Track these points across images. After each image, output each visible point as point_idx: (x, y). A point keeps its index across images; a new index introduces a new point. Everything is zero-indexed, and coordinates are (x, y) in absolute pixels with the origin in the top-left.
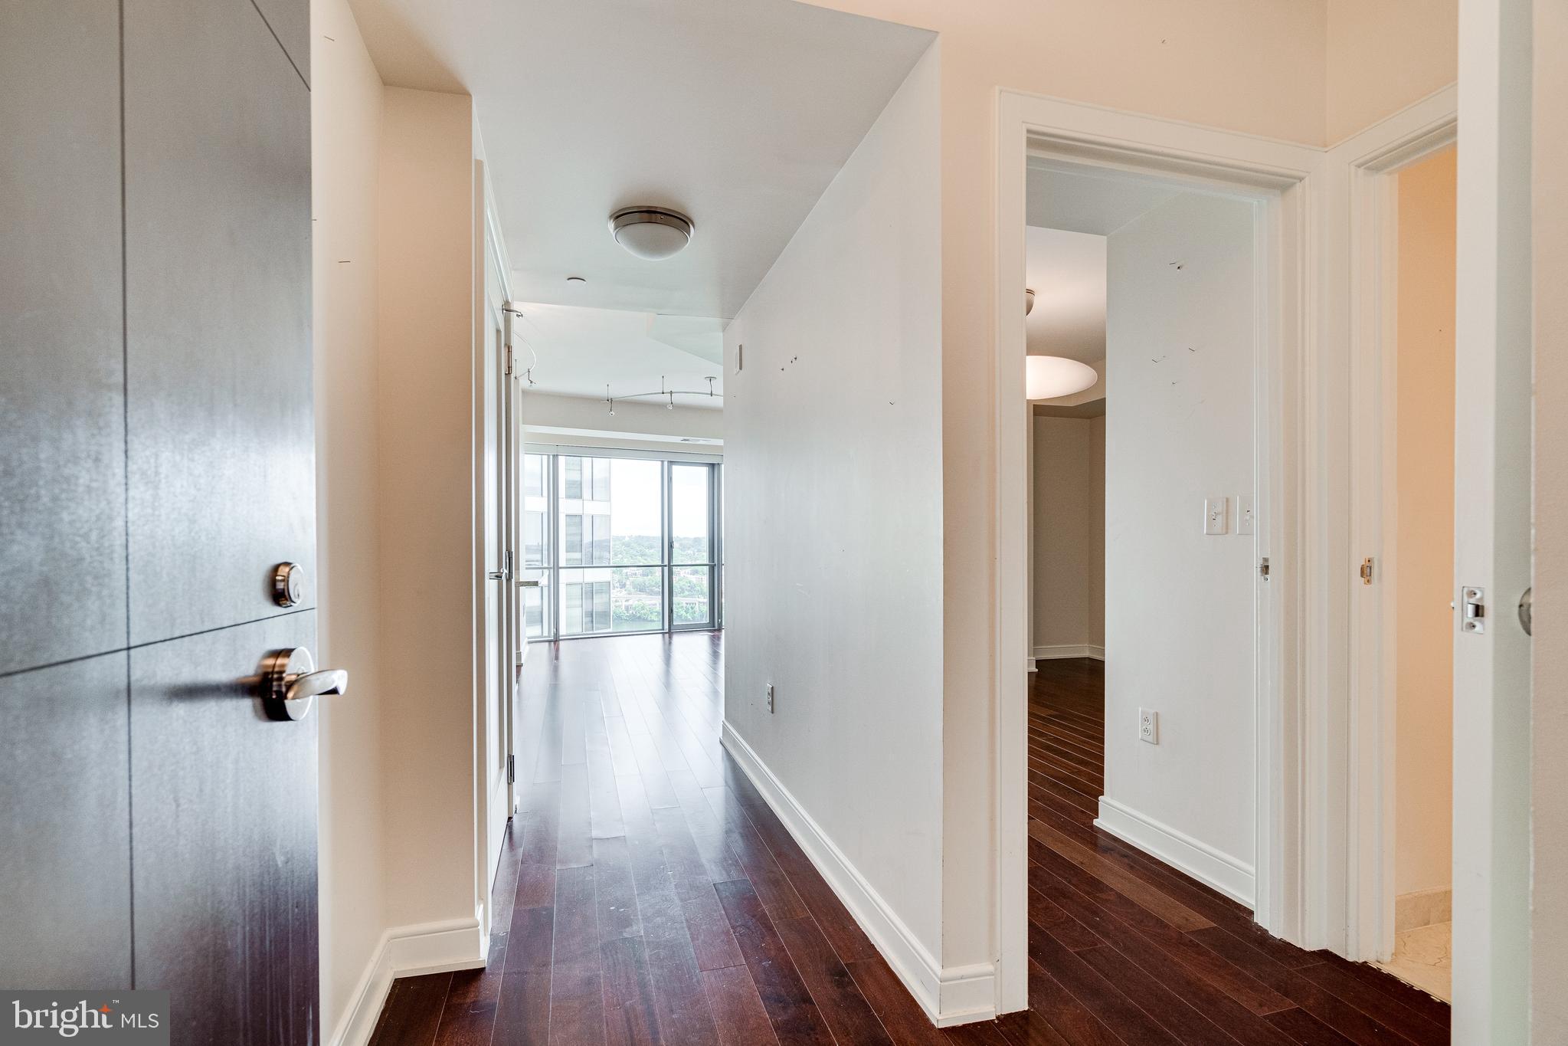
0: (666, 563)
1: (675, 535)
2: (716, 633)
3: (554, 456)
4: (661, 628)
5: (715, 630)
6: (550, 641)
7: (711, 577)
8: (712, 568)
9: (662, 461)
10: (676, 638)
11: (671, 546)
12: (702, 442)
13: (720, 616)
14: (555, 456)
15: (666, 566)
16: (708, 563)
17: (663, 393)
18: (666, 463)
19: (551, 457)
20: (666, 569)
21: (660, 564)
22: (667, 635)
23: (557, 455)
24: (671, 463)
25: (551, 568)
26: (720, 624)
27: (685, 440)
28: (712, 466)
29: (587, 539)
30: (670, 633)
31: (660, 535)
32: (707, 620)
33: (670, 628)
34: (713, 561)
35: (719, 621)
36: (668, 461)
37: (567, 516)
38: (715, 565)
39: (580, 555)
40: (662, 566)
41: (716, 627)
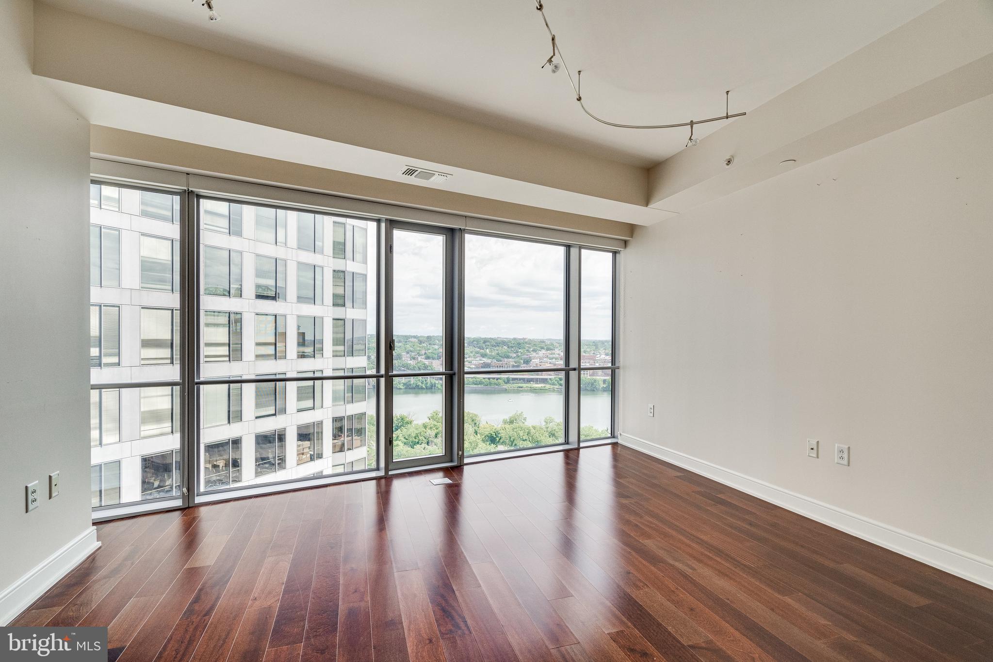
0: (383, 372)
2: (456, 473)
4: (374, 471)
5: (453, 467)
7: (448, 387)
8: (450, 380)
9: (379, 220)
11: (390, 346)
12: (436, 182)
13: (461, 447)
14: (187, 195)
15: (382, 376)
16: (444, 371)
18: (384, 225)
20: (383, 380)
21: (374, 373)
22: (383, 481)
23: (191, 193)
24: (393, 224)
26: (461, 458)
27: (410, 172)
28: (452, 235)
29: (348, 336)
30: (388, 478)
32: (441, 455)
33: (387, 469)
34: (452, 370)
35: (460, 453)
36: (387, 220)
37: (333, 319)
38: (454, 374)
39: (343, 347)
40: (377, 377)
41: (456, 463)
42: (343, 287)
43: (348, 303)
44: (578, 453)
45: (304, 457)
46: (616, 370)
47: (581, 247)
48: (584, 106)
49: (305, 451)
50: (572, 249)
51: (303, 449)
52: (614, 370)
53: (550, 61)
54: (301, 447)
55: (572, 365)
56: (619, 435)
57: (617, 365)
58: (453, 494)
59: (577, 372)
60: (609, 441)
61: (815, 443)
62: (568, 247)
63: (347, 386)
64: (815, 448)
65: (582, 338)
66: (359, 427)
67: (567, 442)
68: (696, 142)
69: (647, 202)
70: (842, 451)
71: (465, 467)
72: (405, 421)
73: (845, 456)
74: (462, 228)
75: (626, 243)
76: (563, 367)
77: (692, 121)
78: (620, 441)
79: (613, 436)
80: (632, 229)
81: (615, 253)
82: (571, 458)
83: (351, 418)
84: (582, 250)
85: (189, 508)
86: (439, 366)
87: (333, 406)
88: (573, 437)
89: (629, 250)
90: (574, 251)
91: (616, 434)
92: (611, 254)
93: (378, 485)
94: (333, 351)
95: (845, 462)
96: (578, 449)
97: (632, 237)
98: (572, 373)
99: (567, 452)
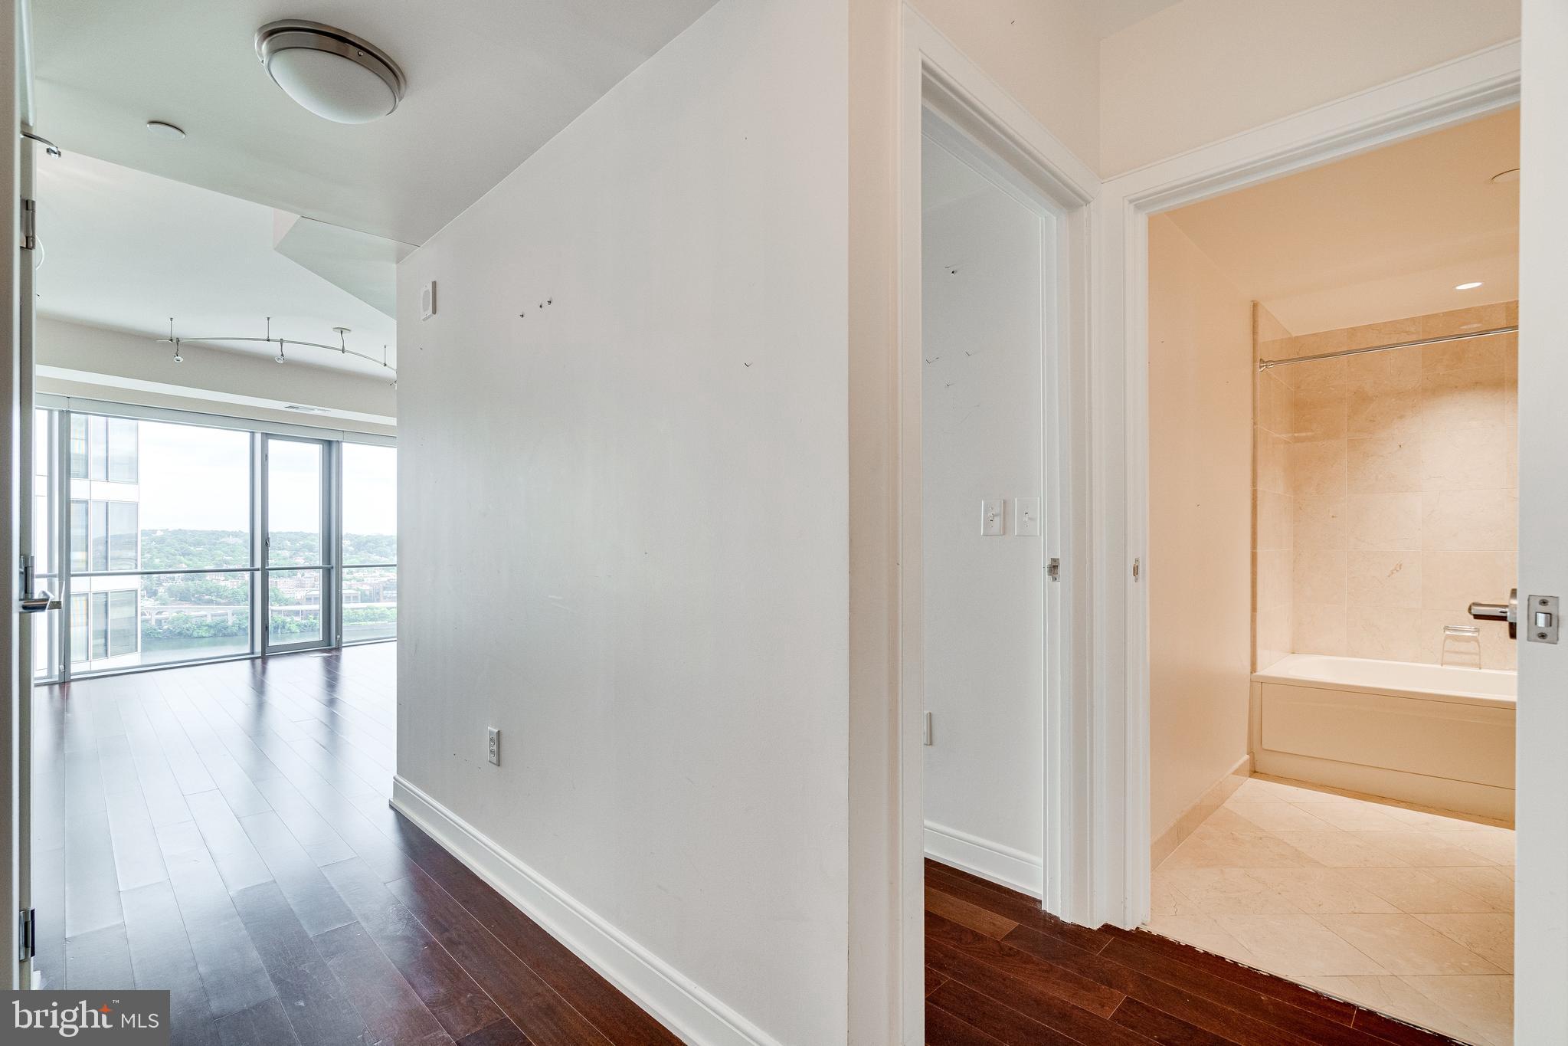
0: (258, 564)
1: (272, 529)
2: (334, 653)
3: (61, 412)
4: (248, 651)
5: (332, 649)
7: (326, 579)
8: (328, 573)
9: (254, 433)
10: (273, 665)
11: (266, 544)
12: (317, 411)
13: (339, 631)
14: (64, 413)
15: (258, 570)
16: (321, 565)
17: (268, 340)
18: (258, 437)
20: (258, 575)
21: (249, 567)
22: (259, 662)
23: (68, 412)
24: (267, 436)
26: (339, 641)
27: (292, 407)
28: (329, 443)
29: (96, 532)
30: (264, 658)
31: (247, 530)
32: (317, 639)
33: (263, 651)
34: (329, 563)
35: (339, 637)
36: (261, 433)
38: (332, 568)
40: (252, 571)
41: (334, 645)
71: (343, 649)
74: (339, 439)
85: (64, 683)
93: (253, 665)
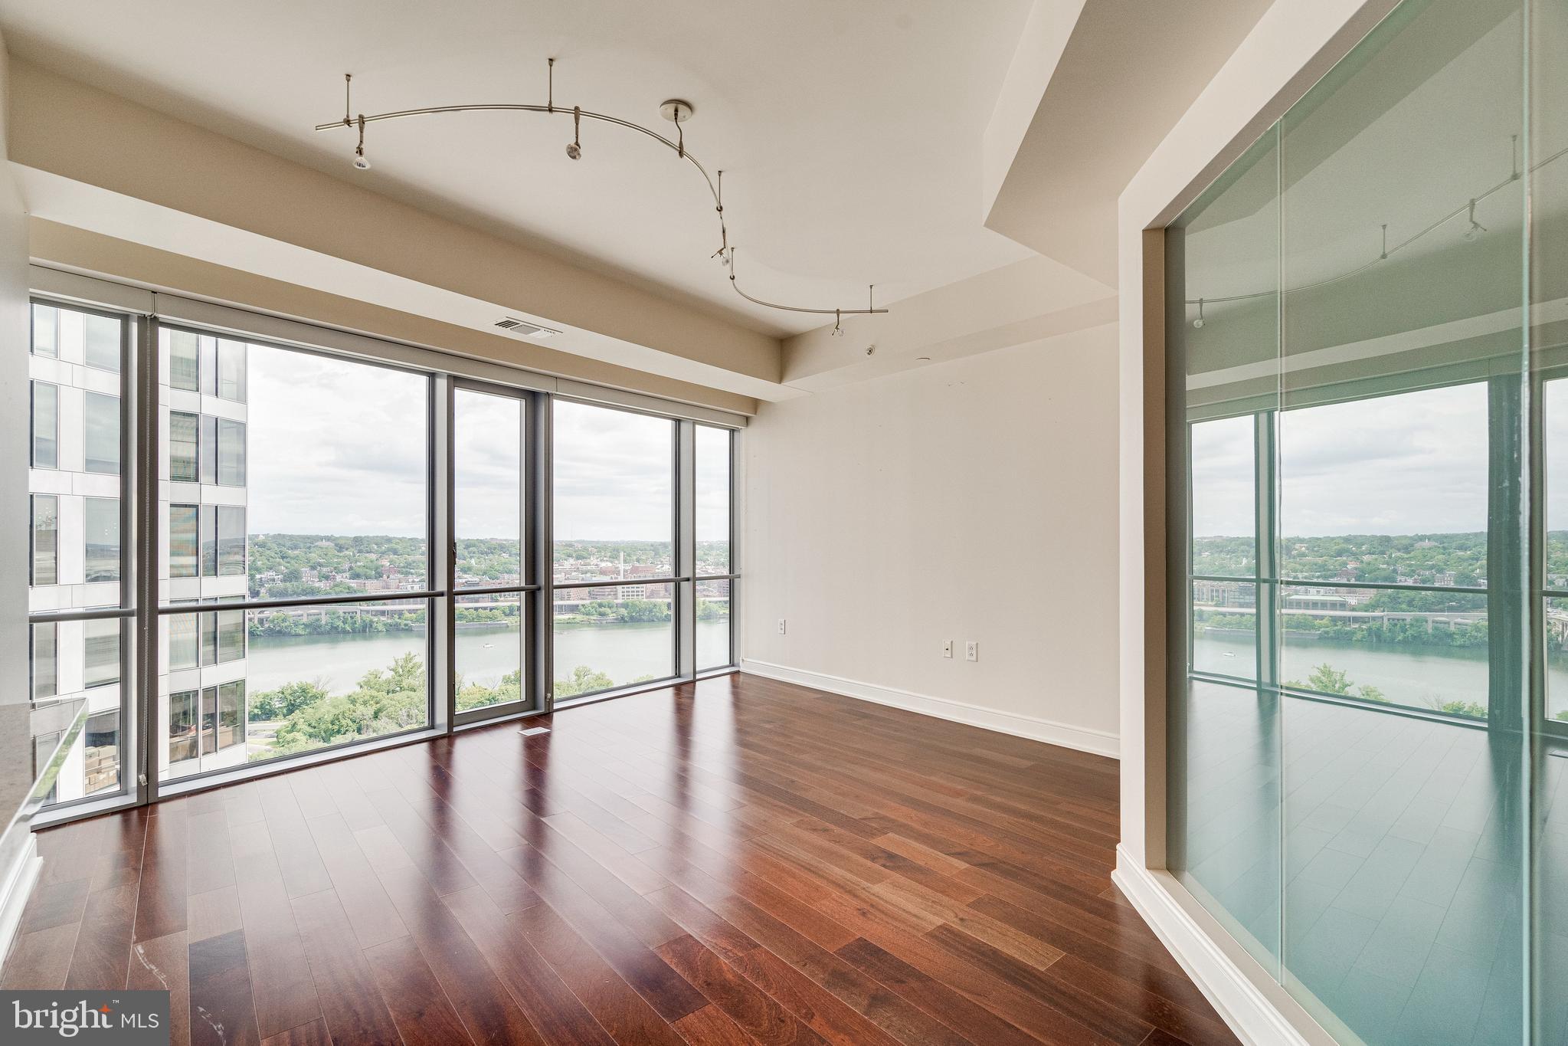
0: (441, 585)
3: (142, 319)
5: (538, 716)
6: (124, 811)
7: (529, 607)
8: (532, 597)
9: (432, 376)
10: (464, 749)
12: (538, 338)
14: (149, 324)
15: (441, 594)
16: (523, 584)
17: (550, 110)
18: (442, 384)
19: (134, 327)
20: (441, 603)
21: (425, 590)
22: (441, 742)
23: (154, 319)
24: (455, 381)
25: (131, 614)
26: (550, 702)
27: (506, 324)
28: (534, 400)
29: (206, 537)
30: (451, 737)
32: (519, 701)
33: (451, 724)
34: (535, 583)
35: (549, 695)
36: (449, 376)
37: (172, 505)
38: (539, 589)
39: (195, 558)
40: (432, 596)
41: (542, 711)
42: (195, 445)
43: (206, 477)
44: (694, 686)
45: (102, 776)
46: (736, 580)
47: (695, 423)
48: (736, 285)
49: (104, 764)
50: (682, 424)
51: (100, 760)
52: (733, 580)
53: (720, 252)
54: (95, 759)
55: (685, 574)
56: (741, 662)
57: (736, 573)
58: (536, 754)
59: (691, 583)
60: (727, 670)
61: (949, 643)
62: (678, 422)
63: (204, 633)
64: (950, 649)
65: (697, 539)
66: (228, 709)
67: (678, 675)
68: (842, 332)
69: (780, 379)
70: (971, 648)
71: (555, 714)
72: (310, 695)
73: (974, 652)
74: (550, 392)
75: (747, 419)
76: (672, 576)
77: (838, 310)
78: (742, 669)
79: (732, 664)
80: (755, 404)
81: (732, 431)
82: (684, 692)
83: (212, 691)
84: (697, 427)
85: (147, 805)
86: (517, 579)
87: (171, 671)
88: (687, 668)
89: (750, 429)
90: (685, 428)
91: (735, 662)
92: (728, 432)
93: (433, 748)
94: (172, 567)
95: (974, 658)
96: (694, 682)
97: (755, 414)
98: (684, 585)
99: (678, 688)
